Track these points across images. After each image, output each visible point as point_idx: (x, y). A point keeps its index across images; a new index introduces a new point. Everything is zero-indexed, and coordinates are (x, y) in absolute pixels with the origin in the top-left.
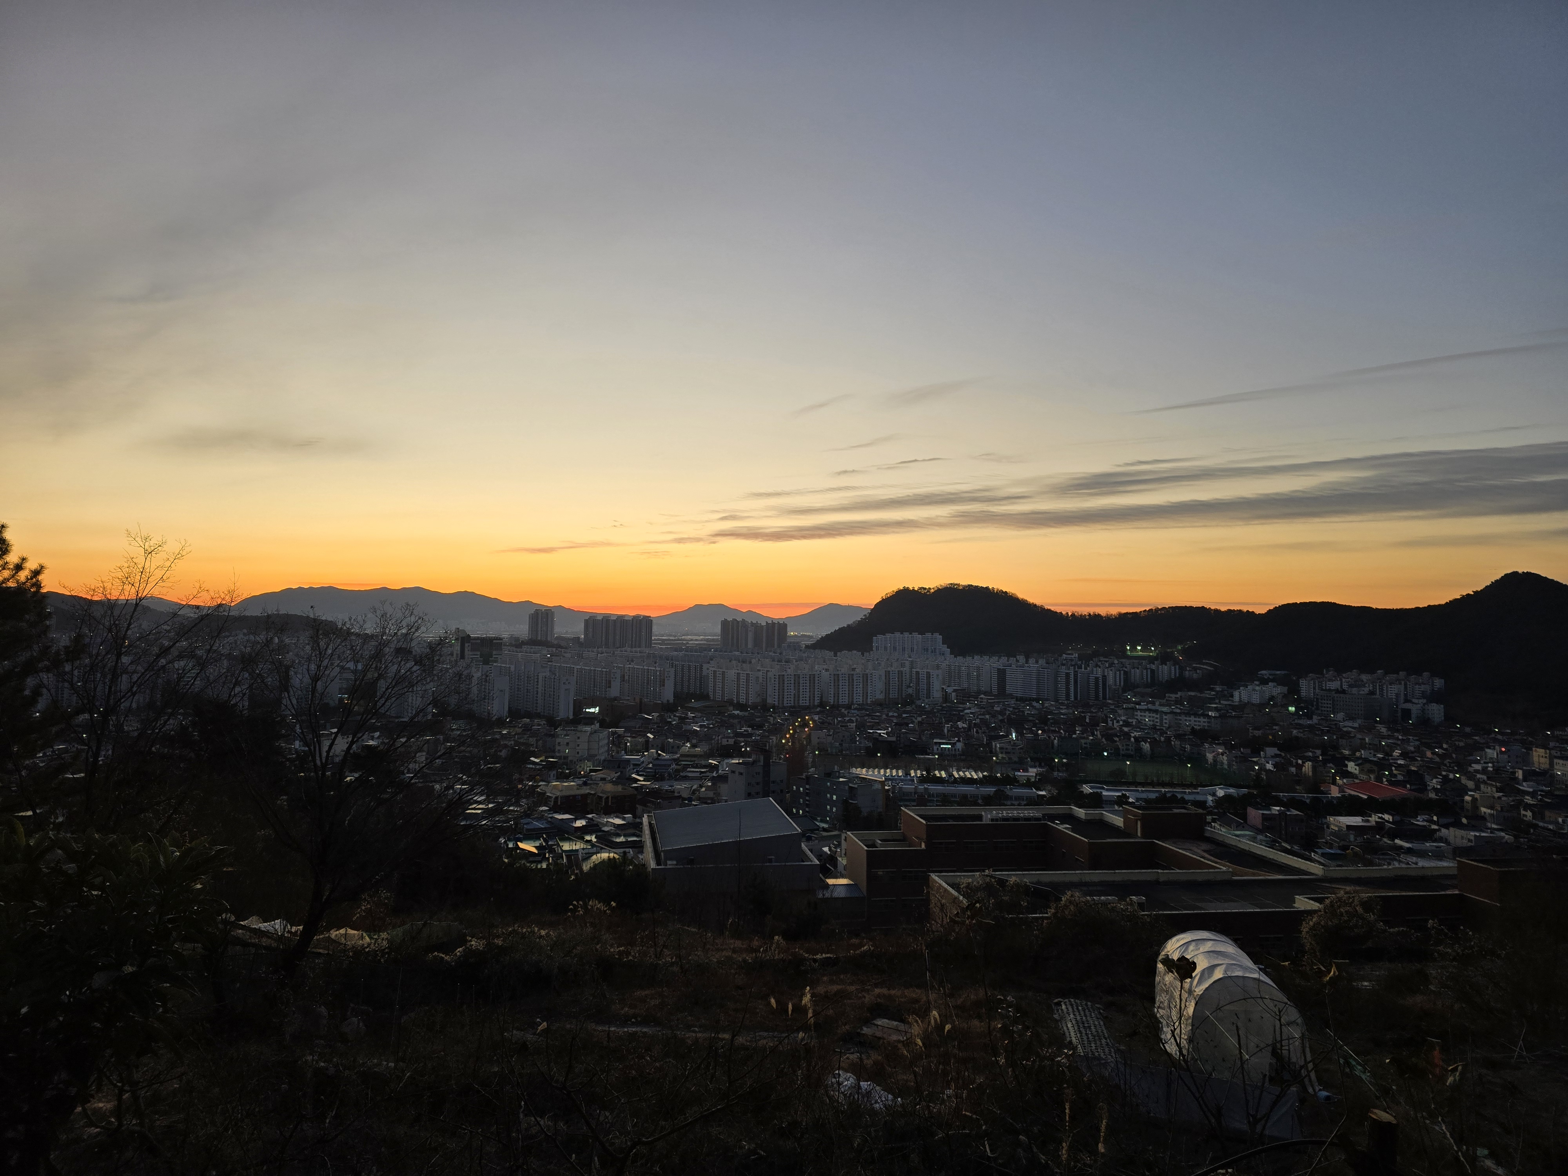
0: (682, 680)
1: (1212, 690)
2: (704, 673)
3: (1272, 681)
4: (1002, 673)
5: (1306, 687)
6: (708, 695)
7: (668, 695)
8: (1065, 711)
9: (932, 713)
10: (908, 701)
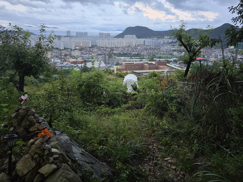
0: (93, 43)
2: (96, 42)
6: (97, 45)
7: (90, 45)
8: (154, 47)
9: (133, 48)
10: (129, 46)
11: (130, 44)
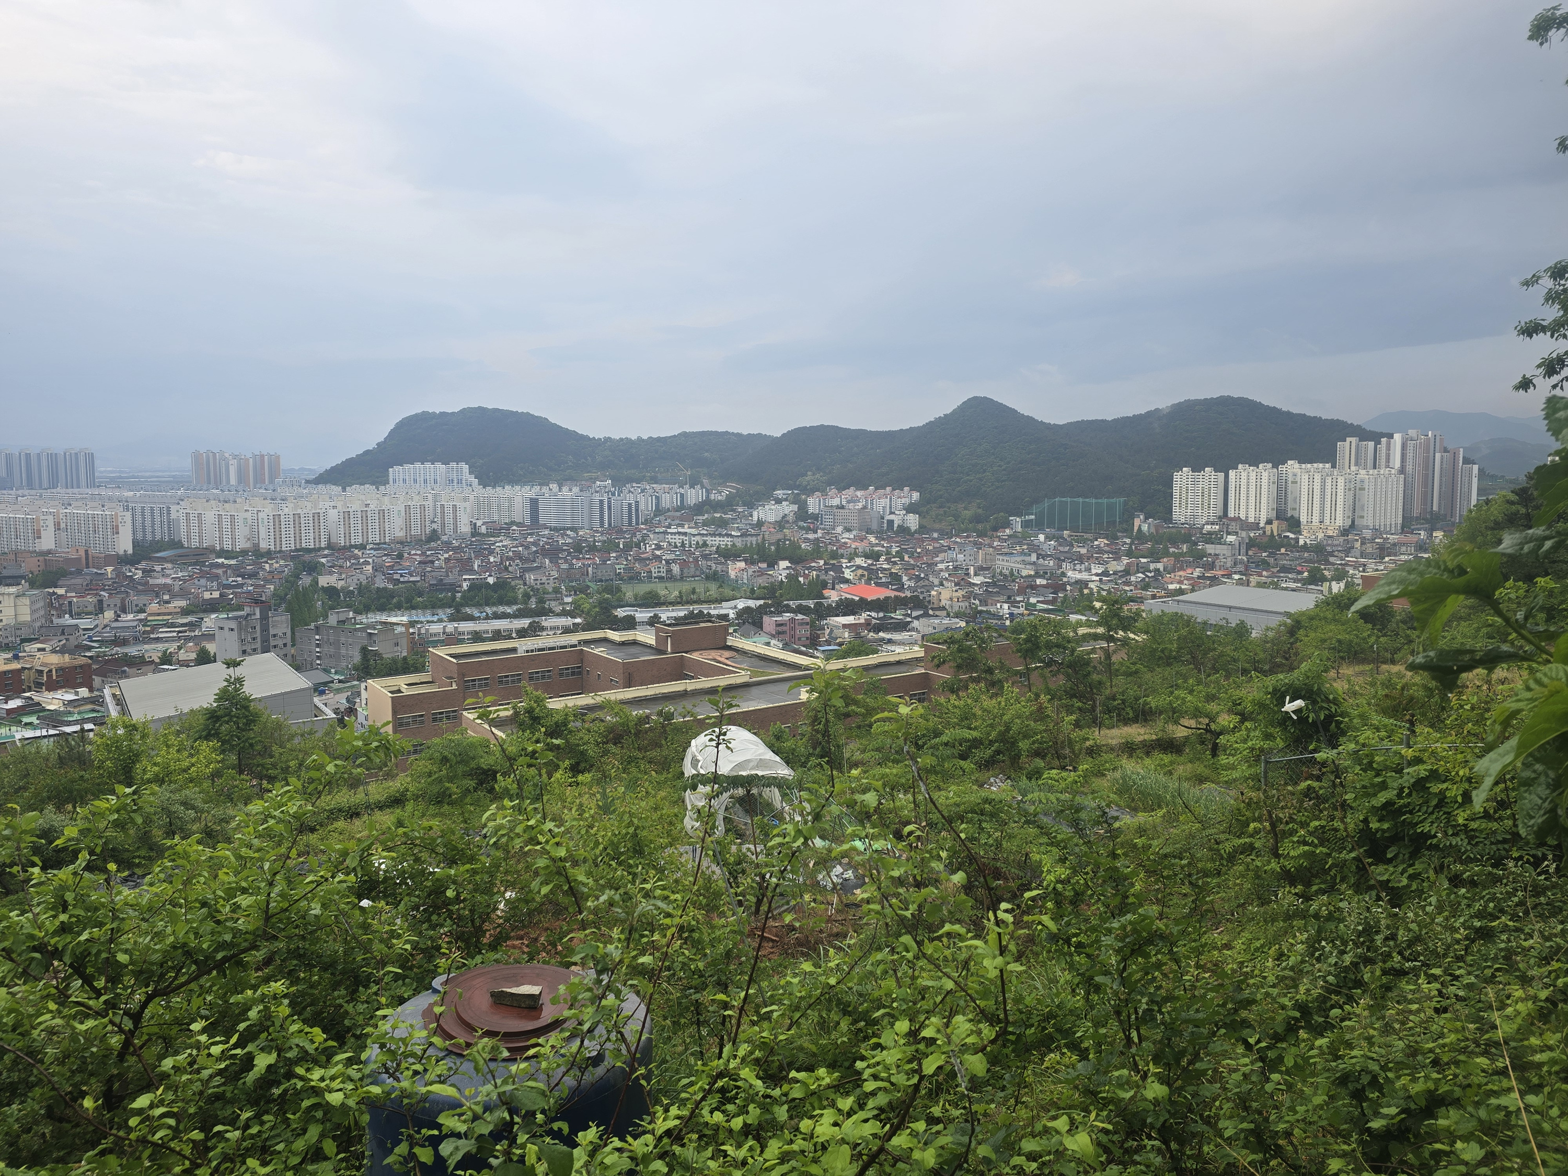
0: (144, 527)
1: (734, 511)
2: (173, 515)
3: (786, 500)
4: (534, 503)
5: (813, 504)
6: (180, 541)
7: (125, 544)
8: (598, 537)
9: (459, 547)
10: (434, 536)
11: (434, 526)
